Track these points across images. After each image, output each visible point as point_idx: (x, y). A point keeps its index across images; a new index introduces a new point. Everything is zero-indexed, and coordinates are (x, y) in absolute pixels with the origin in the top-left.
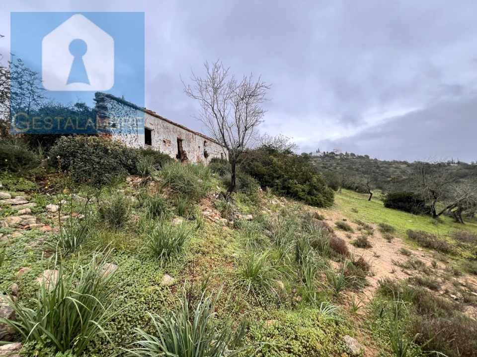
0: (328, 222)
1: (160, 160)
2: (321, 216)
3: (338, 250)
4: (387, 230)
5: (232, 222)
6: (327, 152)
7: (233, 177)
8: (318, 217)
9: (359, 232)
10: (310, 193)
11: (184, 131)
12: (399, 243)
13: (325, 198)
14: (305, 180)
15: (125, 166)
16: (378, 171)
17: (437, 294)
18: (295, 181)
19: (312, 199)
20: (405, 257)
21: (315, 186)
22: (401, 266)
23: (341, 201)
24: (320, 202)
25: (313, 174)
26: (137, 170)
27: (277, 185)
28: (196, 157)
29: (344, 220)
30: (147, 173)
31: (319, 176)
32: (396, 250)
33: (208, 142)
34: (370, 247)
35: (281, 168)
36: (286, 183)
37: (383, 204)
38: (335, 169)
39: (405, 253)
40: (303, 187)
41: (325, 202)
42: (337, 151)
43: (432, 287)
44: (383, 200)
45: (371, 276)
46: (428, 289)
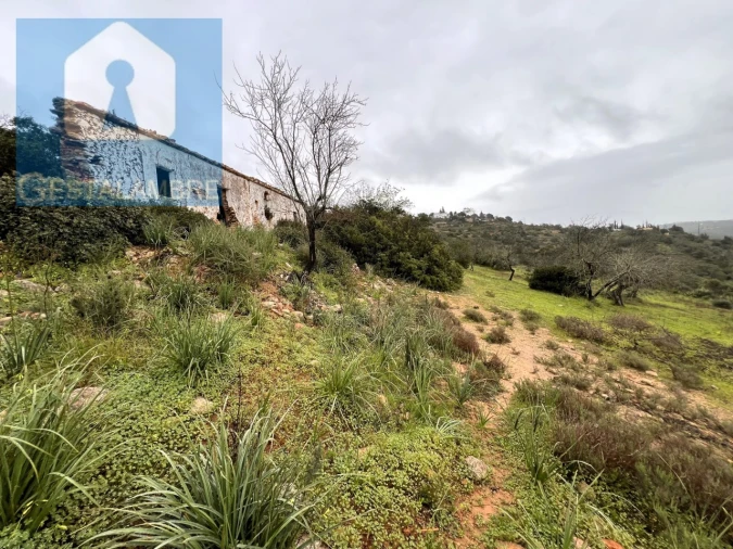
0: (453, 311)
1: (187, 221)
2: (445, 304)
3: (466, 347)
4: (530, 318)
5: (311, 317)
6: (455, 213)
7: (312, 248)
8: (439, 305)
9: (495, 323)
10: (429, 271)
11: (228, 175)
12: (544, 335)
13: (451, 278)
14: (423, 252)
15: (122, 230)
16: (522, 239)
17: (586, 394)
18: (409, 254)
19: (432, 280)
20: (551, 351)
21: (436, 261)
22: (545, 363)
23: (472, 282)
24: (444, 285)
25: (434, 243)
26: (145, 238)
27: (382, 261)
28: (251, 218)
29: (475, 308)
30: (164, 242)
31: (443, 246)
32: (540, 344)
33: (271, 195)
34: (508, 341)
35: (387, 235)
36: (395, 257)
37: (527, 284)
38: (467, 237)
39: (551, 346)
40: (419, 263)
41: (450, 283)
42: (469, 211)
43: (581, 387)
44: (529, 280)
45: (507, 379)
46: (576, 390)
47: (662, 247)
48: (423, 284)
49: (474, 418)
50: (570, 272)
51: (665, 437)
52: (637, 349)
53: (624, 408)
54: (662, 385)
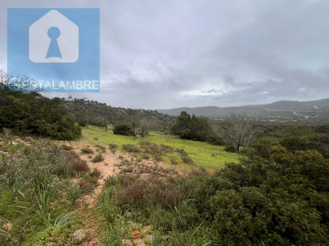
0: (75, 150)
2: (70, 147)
4: (113, 147)
6: (78, 99)
8: (66, 148)
9: (97, 152)
10: (59, 130)
12: (119, 153)
13: (74, 133)
14: (55, 119)
16: (111, 113)
17: (132, 173)
18: (44, 121)
19: (62, 135)
20: (120, 160)
21: (64, 124)
22: (118, 166)
23: (87, 134)
24: (70, 137)
25: (63, 114)
27: (20, 125)
29: (88, 146)
31: (69, 116)
32: (117, 157)
37: (113, 132)
38: (85, 111)
39: (121, 158)
40: (52, 125)
41: (74, 136)
42: (85, 98)
43: (130, 171)
44: (113, 130)
45: (101, 179)
46: (128, 173)
47: (153, 117)
48: (55, 137)
49: (82, 206)
50: (128, 126)
51: (153, 180)
52: (147, 152)
53: (143, 175)
54: (152, 162)
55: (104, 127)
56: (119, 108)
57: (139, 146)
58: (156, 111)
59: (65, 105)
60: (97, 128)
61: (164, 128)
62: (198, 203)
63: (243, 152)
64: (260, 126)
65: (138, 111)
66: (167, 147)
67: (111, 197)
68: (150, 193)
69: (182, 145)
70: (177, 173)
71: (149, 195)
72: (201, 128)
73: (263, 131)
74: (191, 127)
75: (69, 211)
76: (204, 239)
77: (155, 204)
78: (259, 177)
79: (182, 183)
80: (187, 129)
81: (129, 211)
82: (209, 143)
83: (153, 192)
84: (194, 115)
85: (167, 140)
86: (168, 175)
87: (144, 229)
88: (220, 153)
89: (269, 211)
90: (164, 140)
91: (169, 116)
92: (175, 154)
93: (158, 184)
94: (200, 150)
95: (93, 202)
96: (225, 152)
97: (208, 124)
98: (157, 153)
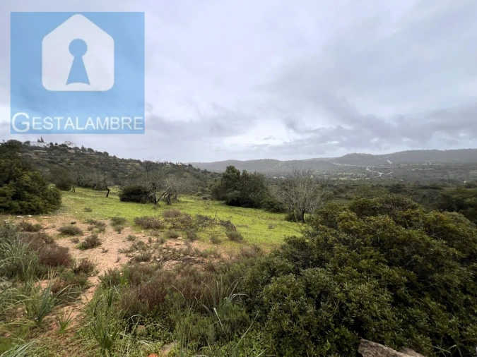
0: (46, 231)
2: (37, 226)
3: (58, 260)
4: (118, 223)
6: (56, 144)
8: (29, 229)
9: (90, 232)
10: (16, 197)
12: (128, 231)
13: (46, 201)
16: (117, 168)
17: (149, 263)
19: (20, 205)
20: (131, 242)
21: (27, 187)
22: (126, 252)
23: (72, 202)
24: (37, 208)
25: (24, 169)
29: (72, 223)
31: (36, 172)
32: (124, 239)
37: (119, 198)
38: (69, 164)
39: (131, 239)
41: (45, 206)
42: (70, 144)
43: (146, 259)
44: (120, 196)
45: (94, 275)
46: (143, 263)
47: (186, 174)
49: (55, 327)
50: (145, 188)
51: (182, 271)
52: (174, 227)
53: (167, 263)
54: (183, 243)
55: (104, 190)
56: (131, 160)
57: (162, 219)
58: (190, 165)
59: (32, 154)
60: (91, 193)
61: (203, 190)
62: (248, 298)
63: (309, 221)
64: (329, 185)
65: (163, 165)
66: (206, 219)
67: (109, 305)
68: (176, 291)
69: (228, 215)
70: (219, 257)
71: (175, 294)
72: (255, 190)
73: (332, 193)
74: (240, 188)
75: (28, 339)
76: (255, 350)
77: (183, 307)
78: (326, 254)
79: (226, 271)
80: (236, 191)
81: (141, 324)
82: (265, 211)
83: (181, 289)
84: (244, 171)
85: (207, 209)
86: (207, 260)
87: (164, 349)
88: (279, 224)
89: (336, 299)
90: (201, 208)
91: (209, 172)
92: (218, 228)
93: (190, 275)
94: (253, 220)
95: (78, 316)
96: (286, 221)
97: (265, 184)
98: (190, 228)
